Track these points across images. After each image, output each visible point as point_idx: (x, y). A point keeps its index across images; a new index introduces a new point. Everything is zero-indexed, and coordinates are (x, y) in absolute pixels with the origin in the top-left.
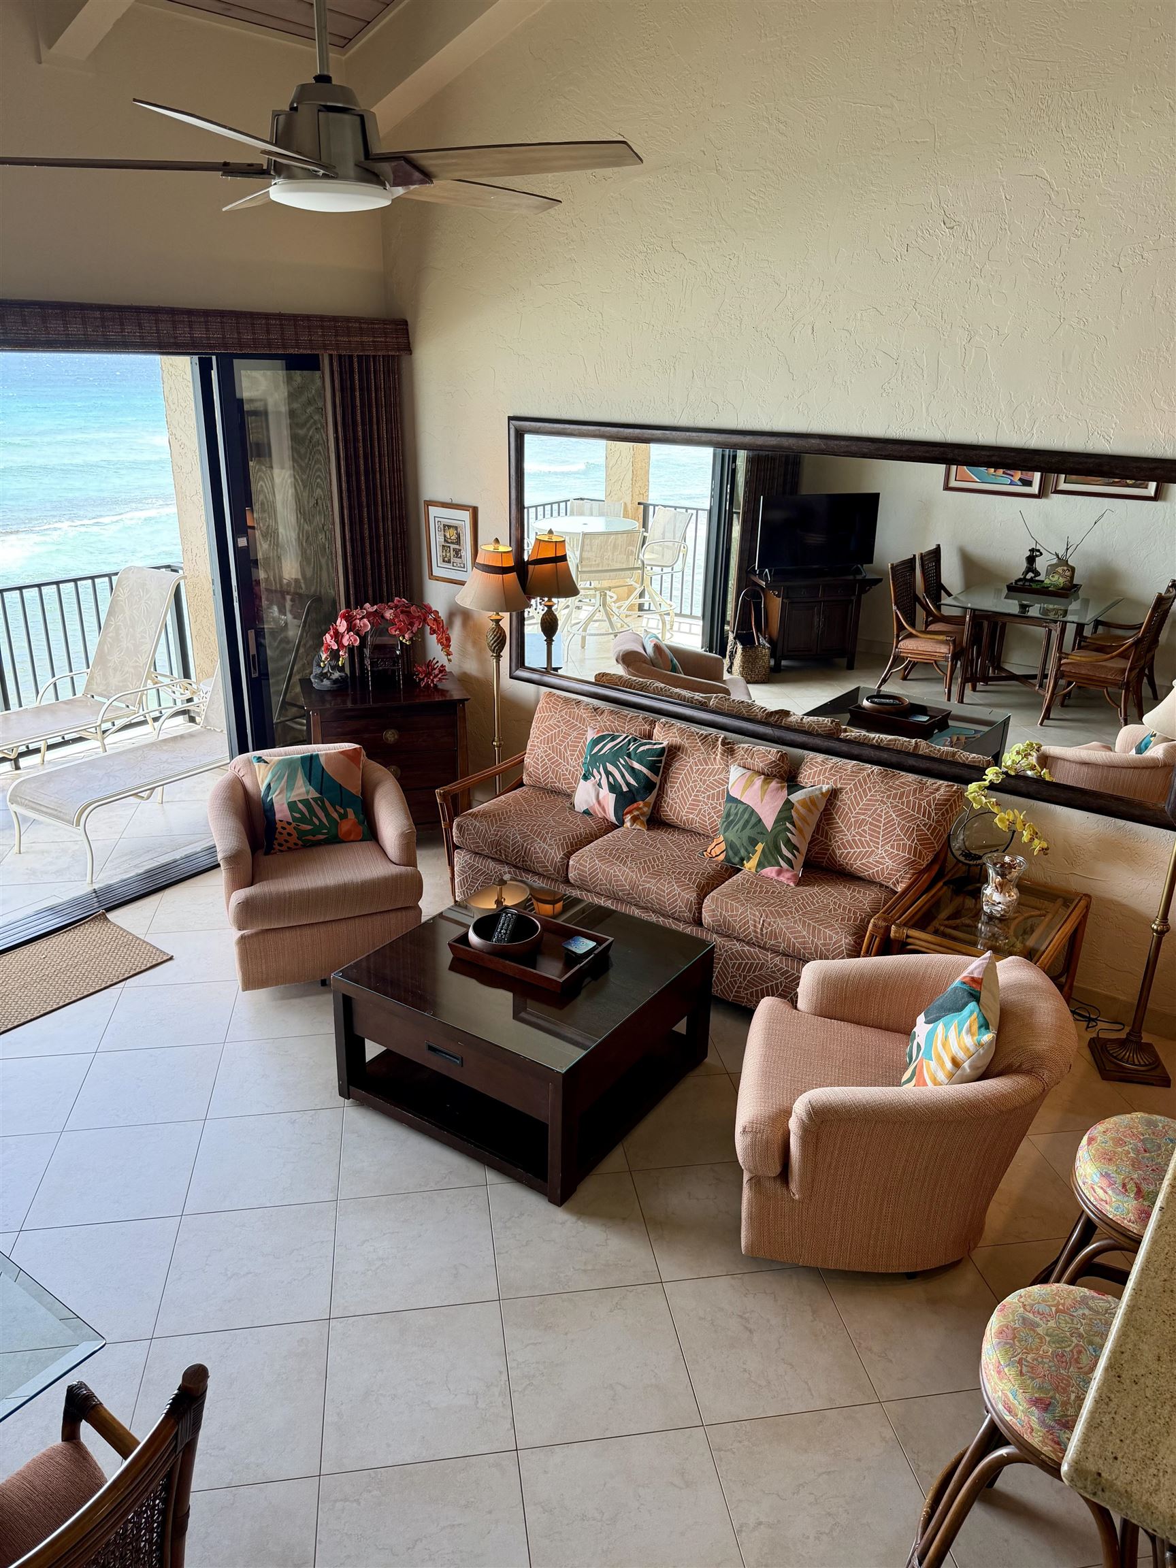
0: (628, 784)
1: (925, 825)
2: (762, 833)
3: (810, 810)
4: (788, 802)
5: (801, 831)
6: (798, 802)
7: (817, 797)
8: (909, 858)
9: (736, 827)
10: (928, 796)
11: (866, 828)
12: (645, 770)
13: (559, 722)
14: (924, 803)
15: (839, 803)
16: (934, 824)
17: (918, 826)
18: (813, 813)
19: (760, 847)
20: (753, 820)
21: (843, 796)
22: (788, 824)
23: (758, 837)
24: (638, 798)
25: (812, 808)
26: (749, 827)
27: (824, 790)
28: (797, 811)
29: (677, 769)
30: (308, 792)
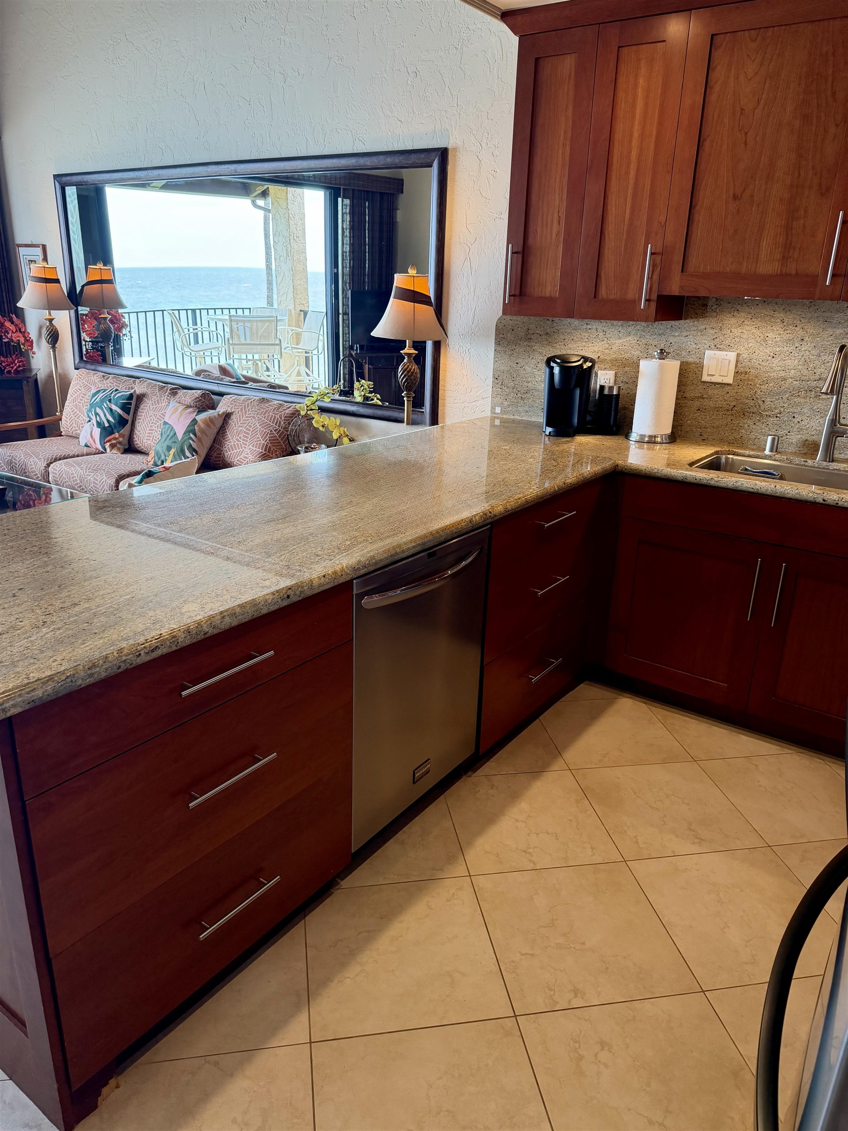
0: (108, 421)
1: (275, 430)
2: (175, 442)
3: (208, 425)
4: (195, 420)
5: (200, 440)
6: (200, 420)
7: (215, 417)
8: (262, 452)
10: (281, 412)
11: (242, 436)
12: (119, 411)
13: (81, 387)
14: (277, 416)
15: (230, 421)
16: (282, 430)
17: (271, 431)
18: (210, 428)
19: (173, 451)
20: (172, 434)
21: (233, 417)
22: (192, 435)
23: (173, 445)
24: (115, 431)
25: (210, 424)
26: (169, 439)
27: (220, 413)
28: (199, 426)
29: (142, 409)
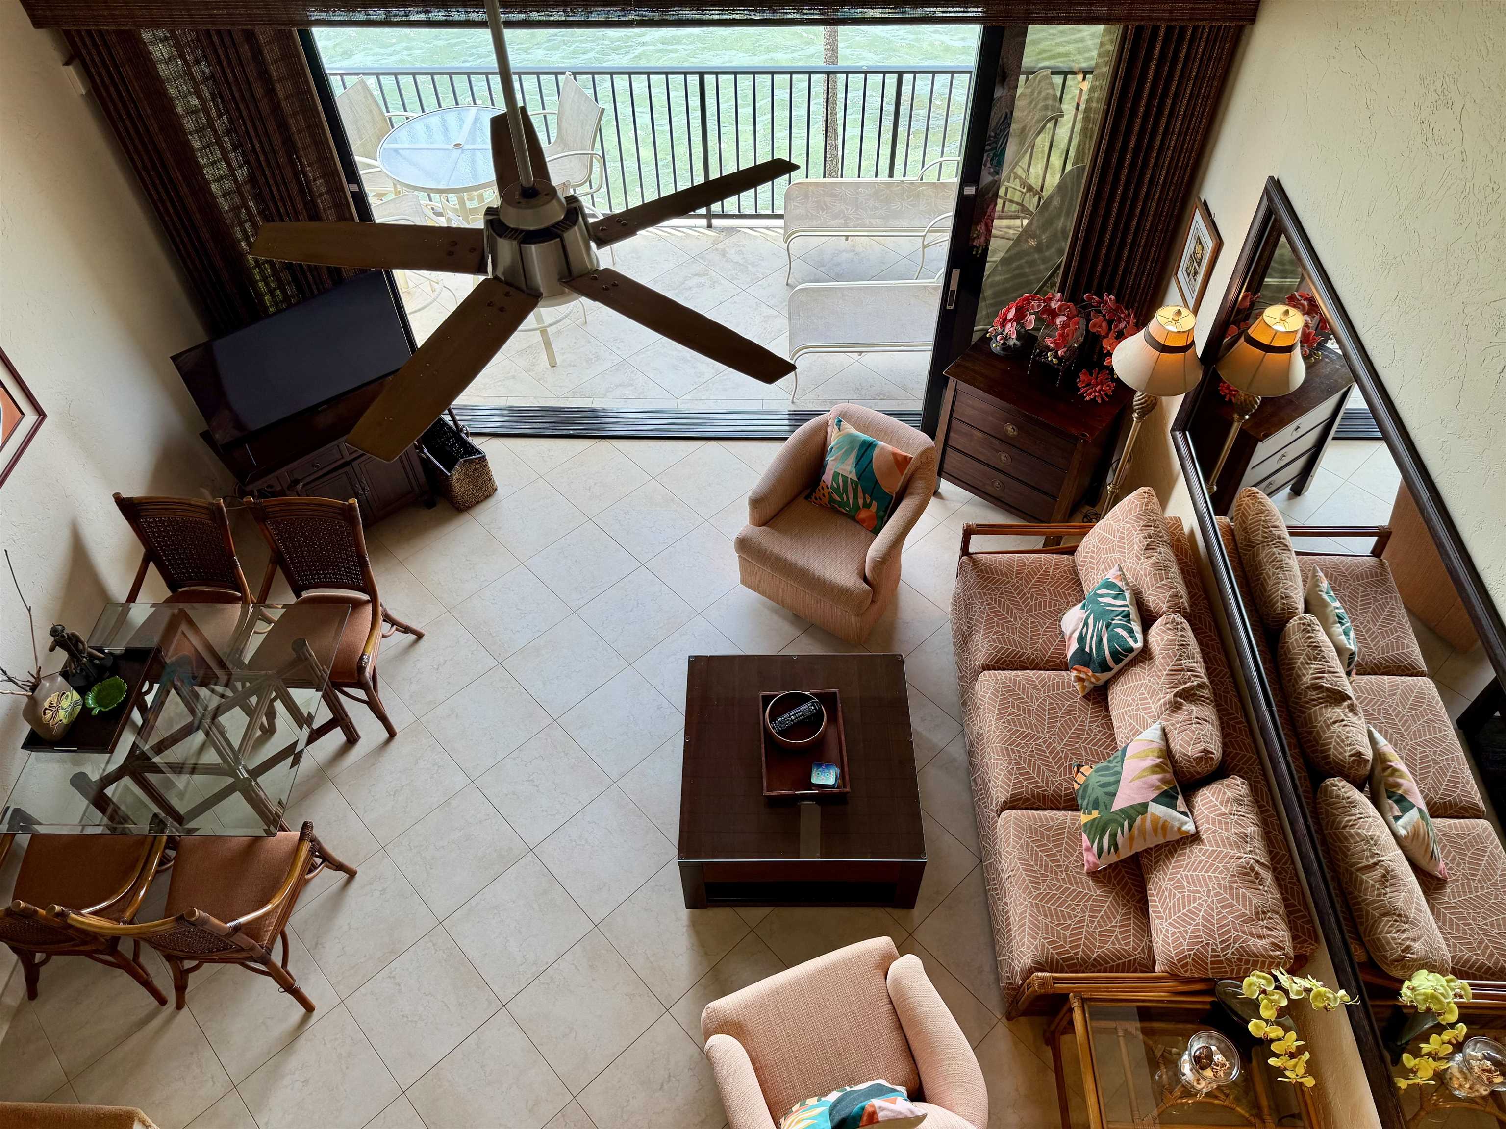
1: (1213, 950)
2: (1106, 806)
3: (1155, 830)
4: (1145, 805)
5: (1131, 839)
6: (1152, 814)
7: (1172, 827)
8: (1172, 958)
9: (1101, 778)
10: (1244, 932)
14: (1233, 934)
15: (1188, 849)
16: (1222, 958)
17: (1208, 944)
18: (1156, 835)
19: (1095, 814)
20: (1111, 789)
21: (1196, 848)
22: (1126, 823)
23: (1102, 806)
24: (1092, 666)
25: (1159, 830)
26: (1106, 789)
27: (1185, 828)
28: (1143, 821)
30: (850, 473)
